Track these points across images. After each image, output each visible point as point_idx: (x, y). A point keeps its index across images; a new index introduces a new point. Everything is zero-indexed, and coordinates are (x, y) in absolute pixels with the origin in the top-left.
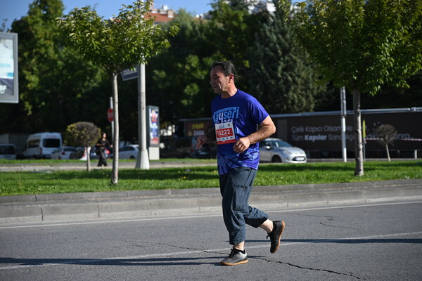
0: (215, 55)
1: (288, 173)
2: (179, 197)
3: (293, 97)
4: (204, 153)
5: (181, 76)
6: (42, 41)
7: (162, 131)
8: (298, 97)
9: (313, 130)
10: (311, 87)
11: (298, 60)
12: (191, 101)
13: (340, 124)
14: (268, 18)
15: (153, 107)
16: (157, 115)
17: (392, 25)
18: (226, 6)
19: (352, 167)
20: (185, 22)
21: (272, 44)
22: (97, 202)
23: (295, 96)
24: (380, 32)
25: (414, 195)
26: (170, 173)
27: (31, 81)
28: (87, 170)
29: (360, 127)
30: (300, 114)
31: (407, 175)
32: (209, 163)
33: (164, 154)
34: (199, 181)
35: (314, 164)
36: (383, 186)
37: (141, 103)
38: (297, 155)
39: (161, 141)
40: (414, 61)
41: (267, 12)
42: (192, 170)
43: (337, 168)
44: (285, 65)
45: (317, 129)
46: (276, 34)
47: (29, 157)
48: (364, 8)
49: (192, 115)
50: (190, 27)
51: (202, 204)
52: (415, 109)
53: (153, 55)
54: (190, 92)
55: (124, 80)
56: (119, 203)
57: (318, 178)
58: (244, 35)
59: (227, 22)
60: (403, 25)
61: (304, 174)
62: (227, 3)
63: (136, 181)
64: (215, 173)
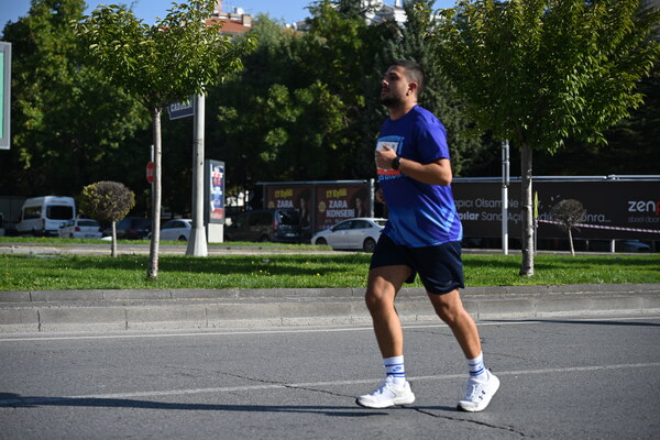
0: (313, 86)
2: (251, 302)
4: (292, 235)
5: (260, 116)
6: (50, 56)
7: (229, 200)
10: (457, 140)
11: (440, 98)
12: (274, 155)
13: (500, 197)
14: (396, 31)
15: (217, 162)
16: (221, 174)
17: (583, 48)
18: (332, 12)
19: (517, 262)
20: (269, 35)
22: (124, 305)
24: (565, 58)
26: (239, 264)
27: (32, 117)
28: (112, 255)
29: (530, 202)
31: (600, 277)
32: (300, 250)
33: (230, 235)
34: (284, 277)
36: (563, 293)
37: (197, 154)
39: (227, 216)
41: (395, 22)
42: (272, 259)
43: (496, 264)
45: (466, 204)
47: (24, 234)
48: (542, 20)
49: (275, 176)
50: (277, 42)
51: (285, 313)
52: (614, 177)
53: (217, 82)
54: (274, 142)
55: (172, 119)
56: (158, 307)
58: (359, 57)
59: (333, 36)
60: (600, 47)
62: (334, 6)
63: (184, 274)
64: (308, 265)
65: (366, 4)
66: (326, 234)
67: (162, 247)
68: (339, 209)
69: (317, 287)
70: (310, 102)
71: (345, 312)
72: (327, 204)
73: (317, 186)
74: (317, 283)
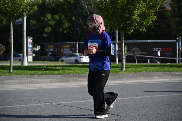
0: (59, 14)
2: (41, 79)
4: (53, 59)
5: (43, 23)
7: (34, 48)
12: (47, 35)
15: (30, 37)
16: (31, 41)
17: (139, 3)
19: (120, 66)
21: (85, 10)
22: (2, 80)
24: (133, 5)
25: (147, 80)
26: (37, 68)
29: (124, 48)
31: (144, 70)
32: (55, 63)
33: (34, 59)
34: (50, 72)
36: (133, 75)
37: (24, 35)
39: (33, 53)
40: (148, 19)
42: (47, 66)
43: (113, 67)
46: (87, 5)
49: (48, 41)
51: (51, 82)
52: (149, 41)
53: (29, 13)
54: (47, 31)
55: (16, 24)
56: (13, 81)
58: (73, 5)
60: (144, 2)
63: (20, 71)
64: (58, 68)
66: (64, 58)
67: (14, 63)
68: (67, 51)
69: (61, 74)
70: (58, 19)
71: (69, 81)
72: (64, 49)
73: (61, 44)
74: (60, 73)
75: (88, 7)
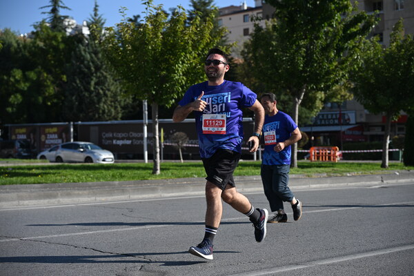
0: (37, 70)
1: (97, 171)
3: (103, 107)
4: (26, 154)
5: (6, 87)
8: (108, 107)
9: (120, 135)
10: (119, 100)
11: (109, 76)
12: (15, 109)
13: (142, 131)
14: (83, 39)
17: (184, 49)
18: (47, 28)
19: (151, 167)
20: (10, 41)
21: (86, 62)
23: (106, 107)
24: (175, 55)
29: (158, 134)
30: (109, 122)
31: (195, 174)
32: (30, 162)
34: (19, 178)
35: (119, 164)
36: (176, 183)
38: (106, 157)
41: (83, 34)
42: (14, 168)
43: (138, 168)
44: (97, 80)
45: (123, 135)
46: (89, 53)
48: (162, 34)
49: (16, 121)
50: (15, 45)
51: (21, 198)
54: (14, 101)
57: (122, 176)
58: (63, 54)
59: (47, 42)
60: (193, 49)
61: (110, 172)
62: (48, 25)
64: (34, 171)
65: (67, 24)
66: (46, 153)
68: (53, 139)
69: (39, 183)
70: (35, 79)
71: (55, 197)
72: (46, 136)
73: (40, 126)
74: (39, 180)
75: (91, 57)
